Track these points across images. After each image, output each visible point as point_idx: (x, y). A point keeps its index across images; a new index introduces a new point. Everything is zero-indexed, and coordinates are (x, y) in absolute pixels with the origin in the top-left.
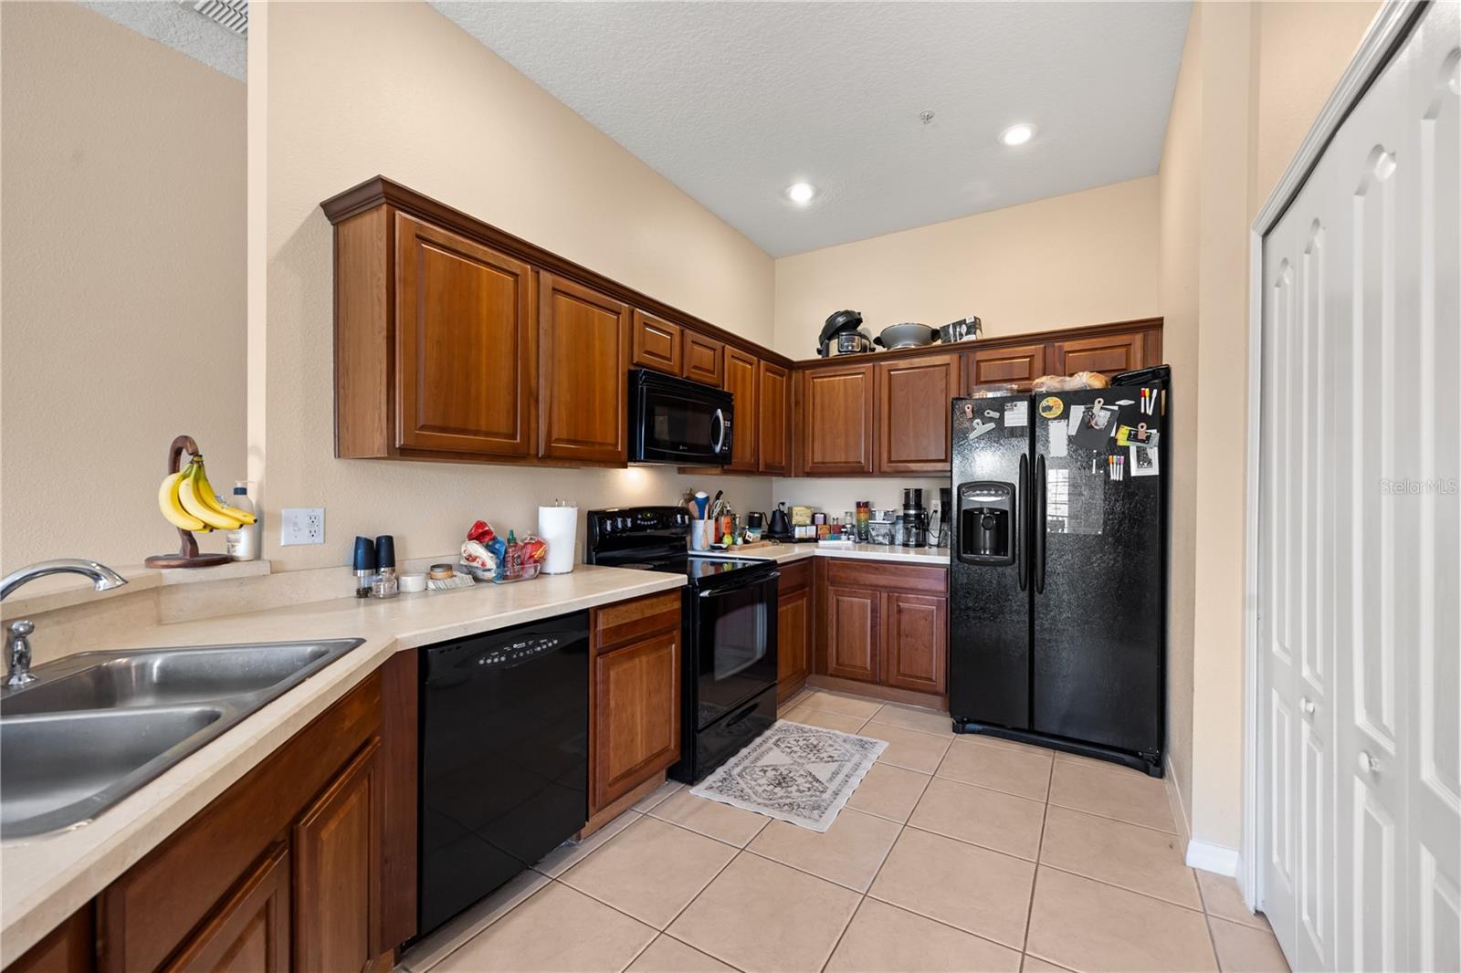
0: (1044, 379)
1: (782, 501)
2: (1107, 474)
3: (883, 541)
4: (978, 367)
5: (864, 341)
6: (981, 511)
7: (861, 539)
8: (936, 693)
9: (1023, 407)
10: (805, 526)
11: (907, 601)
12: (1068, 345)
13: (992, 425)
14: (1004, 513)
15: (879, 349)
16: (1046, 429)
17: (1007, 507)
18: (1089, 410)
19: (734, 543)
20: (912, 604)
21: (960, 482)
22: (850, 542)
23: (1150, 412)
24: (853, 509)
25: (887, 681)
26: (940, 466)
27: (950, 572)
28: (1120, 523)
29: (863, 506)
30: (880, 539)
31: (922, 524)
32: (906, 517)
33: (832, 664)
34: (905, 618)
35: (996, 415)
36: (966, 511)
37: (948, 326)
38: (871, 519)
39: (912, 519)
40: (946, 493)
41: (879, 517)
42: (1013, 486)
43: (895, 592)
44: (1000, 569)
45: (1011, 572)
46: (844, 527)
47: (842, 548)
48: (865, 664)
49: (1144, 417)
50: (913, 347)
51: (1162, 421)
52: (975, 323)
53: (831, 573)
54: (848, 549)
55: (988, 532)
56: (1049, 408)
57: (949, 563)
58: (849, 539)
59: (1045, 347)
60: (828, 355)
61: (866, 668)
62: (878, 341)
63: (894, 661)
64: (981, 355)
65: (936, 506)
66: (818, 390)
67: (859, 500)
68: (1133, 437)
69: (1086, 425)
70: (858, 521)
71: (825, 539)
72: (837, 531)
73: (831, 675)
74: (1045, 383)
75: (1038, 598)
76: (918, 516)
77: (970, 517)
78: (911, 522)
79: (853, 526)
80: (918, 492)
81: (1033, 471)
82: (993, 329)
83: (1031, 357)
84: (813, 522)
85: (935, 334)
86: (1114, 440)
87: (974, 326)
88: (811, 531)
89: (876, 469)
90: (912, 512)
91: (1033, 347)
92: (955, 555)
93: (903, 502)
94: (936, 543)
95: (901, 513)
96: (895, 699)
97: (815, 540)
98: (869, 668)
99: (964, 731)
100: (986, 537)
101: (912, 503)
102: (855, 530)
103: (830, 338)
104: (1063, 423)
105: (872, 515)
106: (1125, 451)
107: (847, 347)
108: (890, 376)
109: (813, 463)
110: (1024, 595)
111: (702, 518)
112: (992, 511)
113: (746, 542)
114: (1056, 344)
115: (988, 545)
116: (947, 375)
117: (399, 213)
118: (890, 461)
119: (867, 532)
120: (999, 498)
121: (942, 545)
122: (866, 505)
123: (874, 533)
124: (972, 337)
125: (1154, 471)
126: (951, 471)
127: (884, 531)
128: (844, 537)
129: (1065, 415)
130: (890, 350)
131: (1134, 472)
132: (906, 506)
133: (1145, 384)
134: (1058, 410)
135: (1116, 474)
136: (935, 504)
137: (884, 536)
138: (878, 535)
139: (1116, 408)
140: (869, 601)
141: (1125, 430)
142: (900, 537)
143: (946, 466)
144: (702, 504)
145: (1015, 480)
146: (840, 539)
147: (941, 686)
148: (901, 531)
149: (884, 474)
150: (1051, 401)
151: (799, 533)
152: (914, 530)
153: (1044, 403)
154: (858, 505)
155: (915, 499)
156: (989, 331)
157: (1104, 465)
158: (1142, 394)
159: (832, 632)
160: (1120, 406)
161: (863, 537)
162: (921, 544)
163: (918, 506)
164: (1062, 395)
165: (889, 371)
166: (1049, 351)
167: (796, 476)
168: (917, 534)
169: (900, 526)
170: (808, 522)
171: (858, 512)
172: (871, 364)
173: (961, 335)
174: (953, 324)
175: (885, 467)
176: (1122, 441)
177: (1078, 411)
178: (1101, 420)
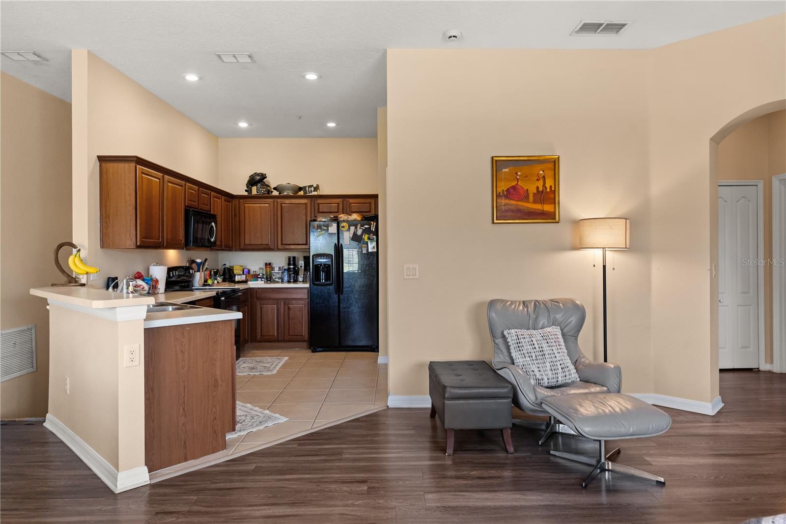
0: (342, 215)
1: (225, 263)
2: (362, 251)
3: (279, 281)
4: (319, 206)
5: (269, 188)
6: (321, 265)
7: (267, 280)
8: (304, 341)
9: (335, 225)
10: (241, 275)
11: (292, 304)
12: (351, 201)
13: (325, 232)
14: (329, 265)
15: (275, 193)
16: (343, 234)
17: (330, 263)
18: (356, 228)
19: (213, 283)
20: (294, 306)
21: (313, 254)
22: (263, 282)
23: (374, 230)
24: (263, 266)
25: (284, 339)
26: (304, 247)
27: (310, 290)
28: (366, 268)
29: (268, 265)
30: (277, 280)
31: (296, 272)
32: (289, 270)
33: (259, 336)
34: (291, 312)
35: (326, 228)
36: (316, 265)
37: (306, 187)
38: (272, 271)
39: (292, 270)
40: (306, 259)
41: (276, 270)
42: (332, 255)
43: (287, 301)
44: (328, 287)
45: (332, 288)
46: (259, 275)
47: (259, 284)
48: (274, 333)
49: (372, 232)
50: (291, 194)
51: (376, 233)
52: (317, 187)
53: (258, 295)
54: (261, 284)
55: (323, 273)
56: (343, 227)
57: (309, 286)
58: (262, 280)
59: (343, 201)
60: (251, 193)
61: (275, 336)
62: (275, 189)
63: (287, 330)
64: (320, 201)
65: (302, 264)
66: (247, 210)
67: (266, 262)
68: (369, 238)
69: (355, 234)
70: (266, 272)
71: (250, 281)
72: (256, 277)
73: (259, 342)
74: (343, 217)
75: (341, 296)
76: (294, 268)
77: (317, 268)
78: (291, 271)
79: (263, 275)
80: (294, 258)
81: (339, 249)
82: (324, 191)
83: (338, 204)
84: (243, 274)
85: (300, 189)
86: (364, 239)
87: (317, 188)
88: (243, 278)
89: (276, 247)
90: (292, 267)
91: (338, 200)
92: (311, 282)
93: (287, 263)
94: (302, 280)
95: (286, 267)
96: (288, 348)
97: (245, 282)
98: (276, 335)
99: (316, 352)
100: (323, 275)
101: (292, 263)
102: (265, 277)
103: (252, 185)
104: (348, 233)
105: (273, 269)
106: (367, 243)
107: (261, 191)
108: (282, 206)
109: (245, 244)
110: (336, 296)
111: (198, 271)
112: (325, 265)
113: (218, 282)
114: (347, 200)
115: (323, 278)
116: (306, 208)
117: (138, 166)
118: (282, 244)
119: (271, 277)
120: (327, 260)
121: (305, 281)
122: (270, 264)
123: (274, 277)
124: (315, 193)
125: (375, 250)
126: (309, 249)
127: (279, 276)
128: (259, 280)
129: (349, 229)
130: (281, 195)
131: (370, 250)
132: (289, 264)
133: (372, 220)
134: (347, 228)
135: (364, 252)
136: (301, 263)
137: (278, 278)
138: (276, 278)
139: (364, 228)
140: (276, 306)
141: (367, 236)
142: (286, 278)
143: (307, 247)
144: (199, 265)
145: (333, 253)
146: (257, 280)
147: (306, 337)
148: (287, 276)
149: (278, 250)
150: (344, 224)
151: (237, 278)
152: (293, 275)
153: (342, 225)
154: (266, 264)
155: (292, 261)
156: (323, 191)
157: (361, 248)
158: (371, 224)
159: (259, 322)
160: (365, 228)
161: (269, 279)
162: (296, 281)
163: (294, 264)
164: (347, 221)
165: (281, 204)
166: (345, 202)
167: (235, 251)
168: (294, 277)
169: (286, 273)
170: (241, 273)
171: (266, 268)
172: (272, 200)
173: (311, 191)
174: (308, 186)
175: (280, 246)
176: (366, 240)
177: (352, 228)
178: (359, 232)
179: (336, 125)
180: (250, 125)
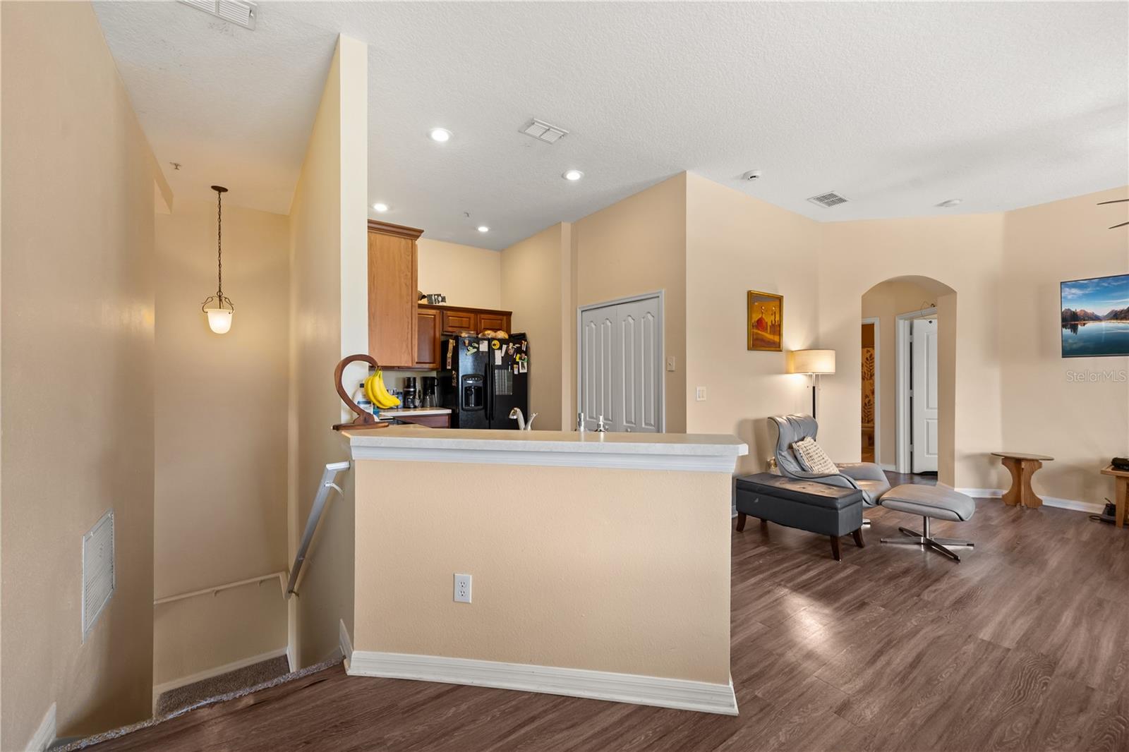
2: (513, 372)
4: (448, 319)
6: (471, 387)
9: (486, 343)
13: (476, 350)
14: (480, 388)
16: (494, 353)
17: (482, 386)
18: (508, 347)
21: (463, 375)
23: (524, 350)
32: (406, 392)
35: (477, 346)
36: (465, 388)
37: (432, 295)
39: (410, 393)
42: (483, 376)
44: (479, 412)
45: (483, 413)
49: (523, 352)
51: (526, 353)
56: (494, 345)
59: (474, 315)
64: (454, 313)
68: (520, 358)
69: (507, 353)
81: (489, 371)
85: (425, 297)
86: (515, 359)
87: (444, 299)
90: (410, 390)
91: (466, 313)
100: (473, 399)
101: (412, 384)
104: (500, 351)
106: (518, 363)
110: (487, 422)
112: (475, 387)
114: (479, 315)
115: (473, 402)
116: (434, 320)
124: (441, 304)
125: (526, 371)
129: (500, 348)
131: (521, 371)
132: (407, 387)
133: (522, 339)
134: (498, 346)
135: (516, 372)
139: (515, 347)
141: (518, 355)
150: (495, 342)
153: (493, 343)
156: (452, 302)
157: (512, 369)
158: (522, 343)
164: (498, 340)
166: (476, 317)
174: (435, 295)
176: (517, 360)
177: (504, 347)
178: (511, 351)
179: (489, 230)
180: (391, 208)
